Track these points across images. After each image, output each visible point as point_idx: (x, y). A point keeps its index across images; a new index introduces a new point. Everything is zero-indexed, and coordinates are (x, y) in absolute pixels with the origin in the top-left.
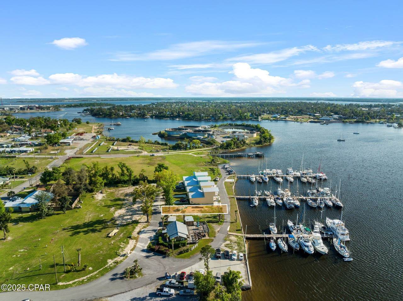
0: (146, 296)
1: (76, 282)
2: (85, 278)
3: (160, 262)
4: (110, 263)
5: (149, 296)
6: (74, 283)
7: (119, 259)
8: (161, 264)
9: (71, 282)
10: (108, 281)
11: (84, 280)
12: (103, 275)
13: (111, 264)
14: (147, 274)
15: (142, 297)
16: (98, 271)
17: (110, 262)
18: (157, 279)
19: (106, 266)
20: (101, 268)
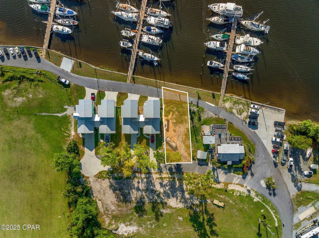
0: (291, 174)
1: (275, 216)
2: (272, 212)
3: (259, 166)
4: (258, 200)
5: (291, 172)
6: (276, 217)
7: (253, 194)
8: (261, 165)
9: (276, 219)
10: (276, 197)
11: (274, 212)
12: (269, 202)
13: (259, 198)
14: (270, 174)
15: (291, 177)
16: (266, 205)
17: (256, 199)
18: (276, 167)
19: (261, 201)
20: (263, 204)
